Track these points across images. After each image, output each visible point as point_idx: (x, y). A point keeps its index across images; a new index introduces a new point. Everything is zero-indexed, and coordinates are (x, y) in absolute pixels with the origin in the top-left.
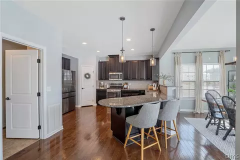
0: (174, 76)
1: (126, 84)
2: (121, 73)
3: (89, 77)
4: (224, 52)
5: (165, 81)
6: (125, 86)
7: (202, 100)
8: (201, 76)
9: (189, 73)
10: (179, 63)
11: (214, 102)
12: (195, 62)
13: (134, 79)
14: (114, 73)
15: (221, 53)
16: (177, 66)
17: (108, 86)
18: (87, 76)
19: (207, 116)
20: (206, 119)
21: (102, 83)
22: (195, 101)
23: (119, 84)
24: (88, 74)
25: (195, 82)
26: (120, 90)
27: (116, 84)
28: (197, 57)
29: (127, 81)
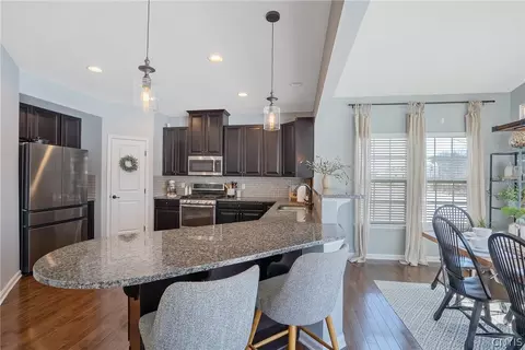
0: (352, 167)
1: (234, 185)
2: (221, 158)
3: (134, 168)
4: (480, 104)
5: (328, 177)
6: (231, 192)
7: (424, 235)
8: (420, 168)
9: (390, 158)
10: (364, 133)
11: (460, 244)
12: (407, 131)
13: (252, 173)
14: (201, 158)
15: (471, 106)
16: (358, 140)
17: (188, 191)
18: (128, 164)
19: (437, 279)
20: (434, 286)
21: (172, 182)
22: (404, 230)
23: (216, 186)
24: (128, 159)
25: (405, 182)
26: (213, 202)
27: (207, 186)
28: (411, 115)
29: (235, 179)
